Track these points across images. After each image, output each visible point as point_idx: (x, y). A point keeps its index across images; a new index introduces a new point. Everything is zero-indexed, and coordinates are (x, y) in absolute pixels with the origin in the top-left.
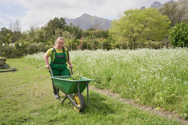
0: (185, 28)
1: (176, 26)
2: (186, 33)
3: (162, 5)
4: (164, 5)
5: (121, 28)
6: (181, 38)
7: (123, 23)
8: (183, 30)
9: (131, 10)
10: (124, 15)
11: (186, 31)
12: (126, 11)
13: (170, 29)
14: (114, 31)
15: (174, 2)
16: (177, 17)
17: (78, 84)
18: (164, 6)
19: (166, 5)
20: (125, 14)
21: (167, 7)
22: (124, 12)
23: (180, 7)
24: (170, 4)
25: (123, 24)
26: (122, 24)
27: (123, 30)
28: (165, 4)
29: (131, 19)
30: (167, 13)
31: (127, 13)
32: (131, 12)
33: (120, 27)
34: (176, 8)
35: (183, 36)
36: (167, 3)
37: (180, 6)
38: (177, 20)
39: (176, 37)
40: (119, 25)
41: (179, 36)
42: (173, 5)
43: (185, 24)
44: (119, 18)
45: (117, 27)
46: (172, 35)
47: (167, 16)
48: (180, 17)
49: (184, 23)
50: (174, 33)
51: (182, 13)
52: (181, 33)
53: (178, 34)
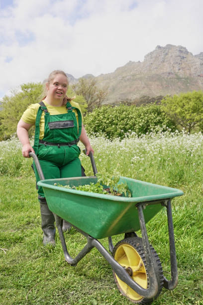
0: (106, 115)
1: (95, 112)
2: (108, 122)
3: (76, 80)
4: (79, 79)
5: (16, 110)
6: (101, 129)
7: (19, 103)
8: (104, 117)
9: (32, 84)
10: (21, 91)
11: (108, 119)
12: (25, 85)
13: (86, 116)
14: (5, 115)
15: (93, 77)
16: (97, 99)
17: (141, 207)
18: (78, 82)
19: (82, 80)
20: (23, 89)
21: (83, 83)
22: (22, 87)
23: (101, 86)
24: (88, 80)
25: (20, 105)
26: (17, 104)
27: (19, 113)
28: (81, 78)
29: (32, 97)
30: (83, 92)
31: (25, 88)
32: (32, 86)
33: (14, 109)
34: (95, 86)
35: (105, 127)
36: (83, 77)
37: (101, 84)
38: (97, 103)
39: (95, 128)
40: (13, 105)
41: (99, 126)
42: (91, 81)
43: (107, 109)
44: (14, 96)
45: (9, 109)
46: (90, 124)
47: (82, 96)
48: (100, 99)
49: (105, 108)
50: (93, 121)
51: (103, 93)
52: (102, 122)
53: (97, 123)
